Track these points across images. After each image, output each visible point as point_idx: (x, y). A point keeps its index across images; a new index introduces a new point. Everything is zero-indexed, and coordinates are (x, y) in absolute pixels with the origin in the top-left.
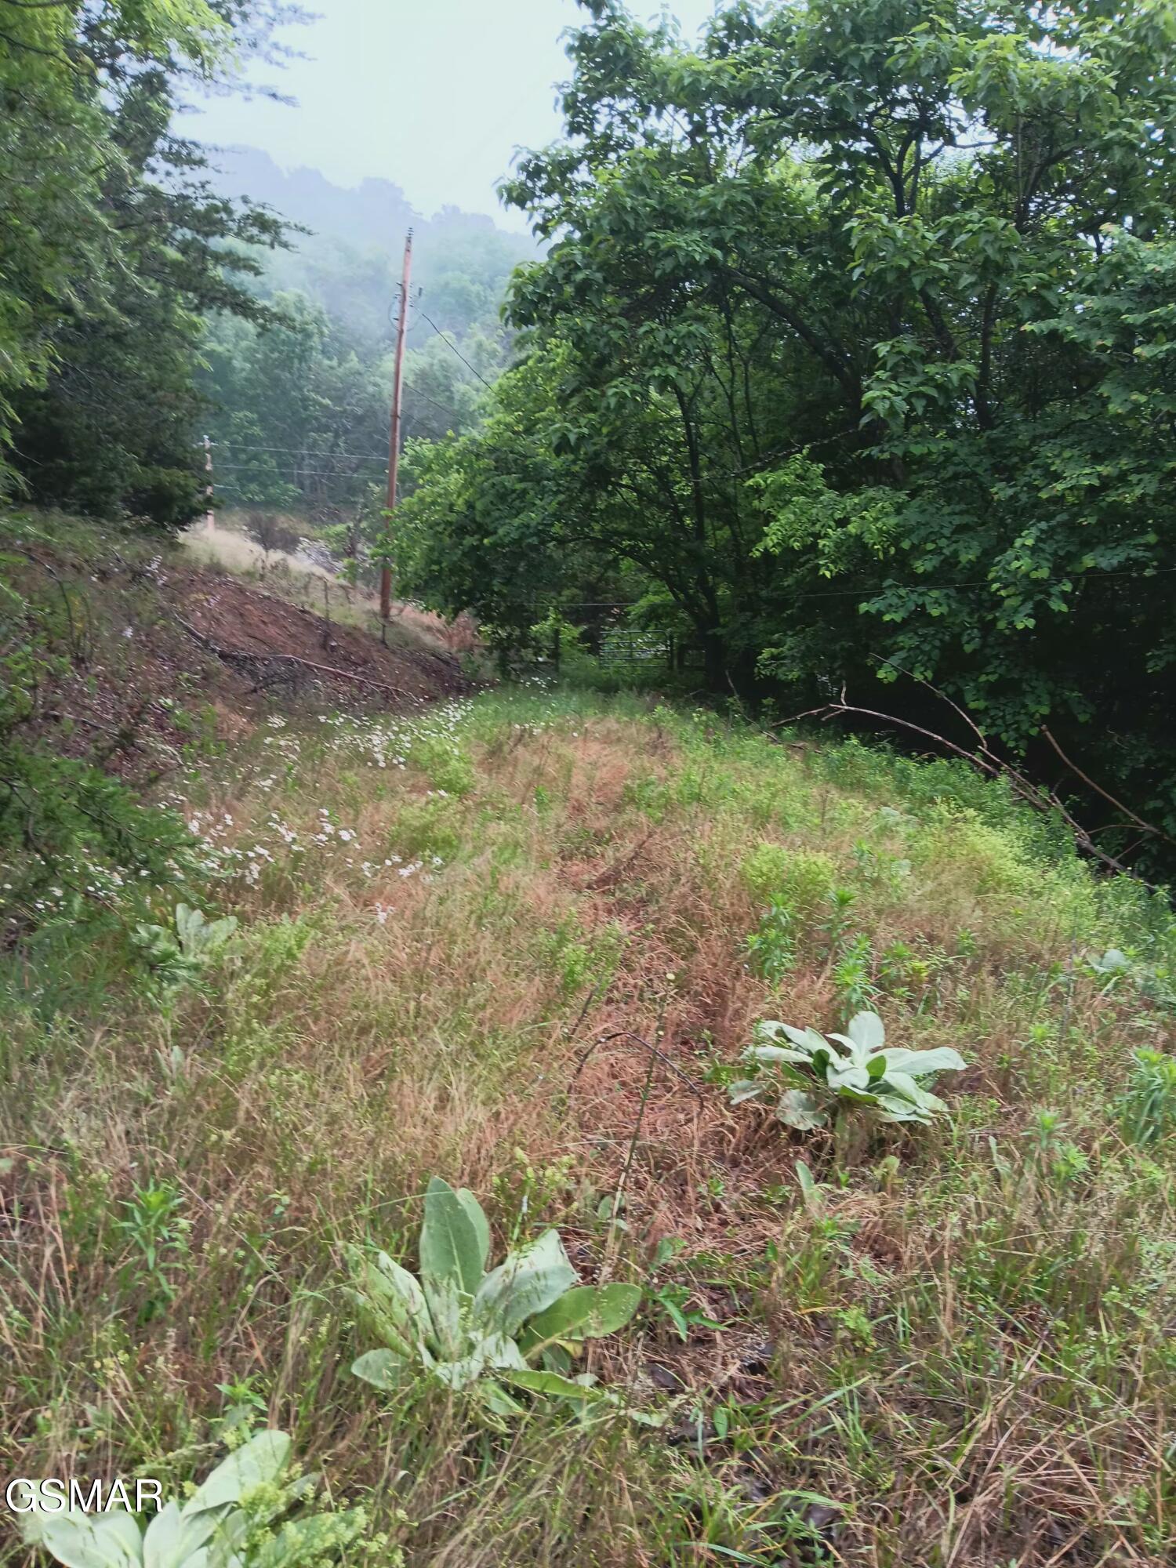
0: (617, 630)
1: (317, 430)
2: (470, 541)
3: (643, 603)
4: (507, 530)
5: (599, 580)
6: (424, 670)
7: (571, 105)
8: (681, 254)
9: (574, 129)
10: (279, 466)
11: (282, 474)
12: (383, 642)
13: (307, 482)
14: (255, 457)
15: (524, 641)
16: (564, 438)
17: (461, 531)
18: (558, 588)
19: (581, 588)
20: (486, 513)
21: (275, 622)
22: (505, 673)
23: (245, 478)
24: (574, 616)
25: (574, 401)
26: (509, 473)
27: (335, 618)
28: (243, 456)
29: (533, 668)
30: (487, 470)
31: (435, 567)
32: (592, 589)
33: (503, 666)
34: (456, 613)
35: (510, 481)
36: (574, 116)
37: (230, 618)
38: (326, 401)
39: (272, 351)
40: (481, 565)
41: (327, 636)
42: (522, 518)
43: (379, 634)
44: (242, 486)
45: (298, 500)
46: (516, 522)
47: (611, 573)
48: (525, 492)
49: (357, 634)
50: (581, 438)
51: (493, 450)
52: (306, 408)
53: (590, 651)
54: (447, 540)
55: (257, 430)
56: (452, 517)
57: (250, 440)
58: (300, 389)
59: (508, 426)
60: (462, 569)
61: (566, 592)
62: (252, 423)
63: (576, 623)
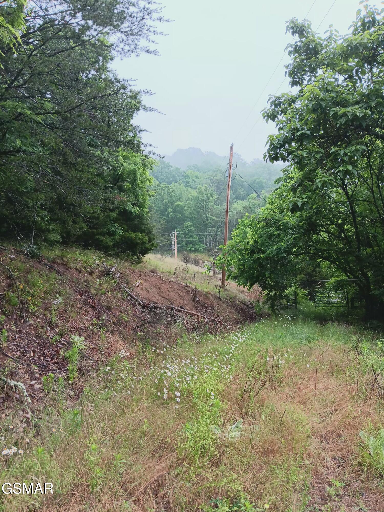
0: (321, 291)
1: (212, 227)
2: (256, 256)
3: (332, 280)
4: (271, 250)
5: (313, 271)
6: (237, 310)
7: (292, 74)
8: (349, 115)
9: (294, 83)
10: (199, 239)
11: (200, 242)
12: (219, 298)
13: (208, 243)
14: (191, 236)
15: (281, 297)
16: (295, 205)
17: (252, 252)
18: (296, 275)
19: (306, 275)
20: (262, 244)
21: (174, 291)
22: (273, 310)
23: (188, 243)
24: (304, 286)
25: (300, 189)
26: (272, 227)
27: (199, 288)
28: (188, 236)
29: (285, 308)
30: (263, 227)
31: (241, 267)
32: (310, 275)
33: (272, 307)
34: (251, 286)
35: (272, 230)
36: (294, 78)
37: (154, 289)
38: (214, 218)
39: (197, 203)
40: (261, 265)
41: (195, 296)
42: (279, 245)
43: (218, 295)
44: (187, 245)
45: (205, 249)
46: (275, 247)
47: (317, 269)
48: (279, 235)
49: (208, 295)
50: (304, 204)
51: (265, 220)
52: (208, 220)
53: (310, 299)
54: (247, 257)
55: (192, 228)
56: (249, 247)
57: (189, 231)
58: (206, 215)
59: (271, 210)
60: (253, 268)
61: (299, 276)
62: (191, 226)
63: (304, 288)
